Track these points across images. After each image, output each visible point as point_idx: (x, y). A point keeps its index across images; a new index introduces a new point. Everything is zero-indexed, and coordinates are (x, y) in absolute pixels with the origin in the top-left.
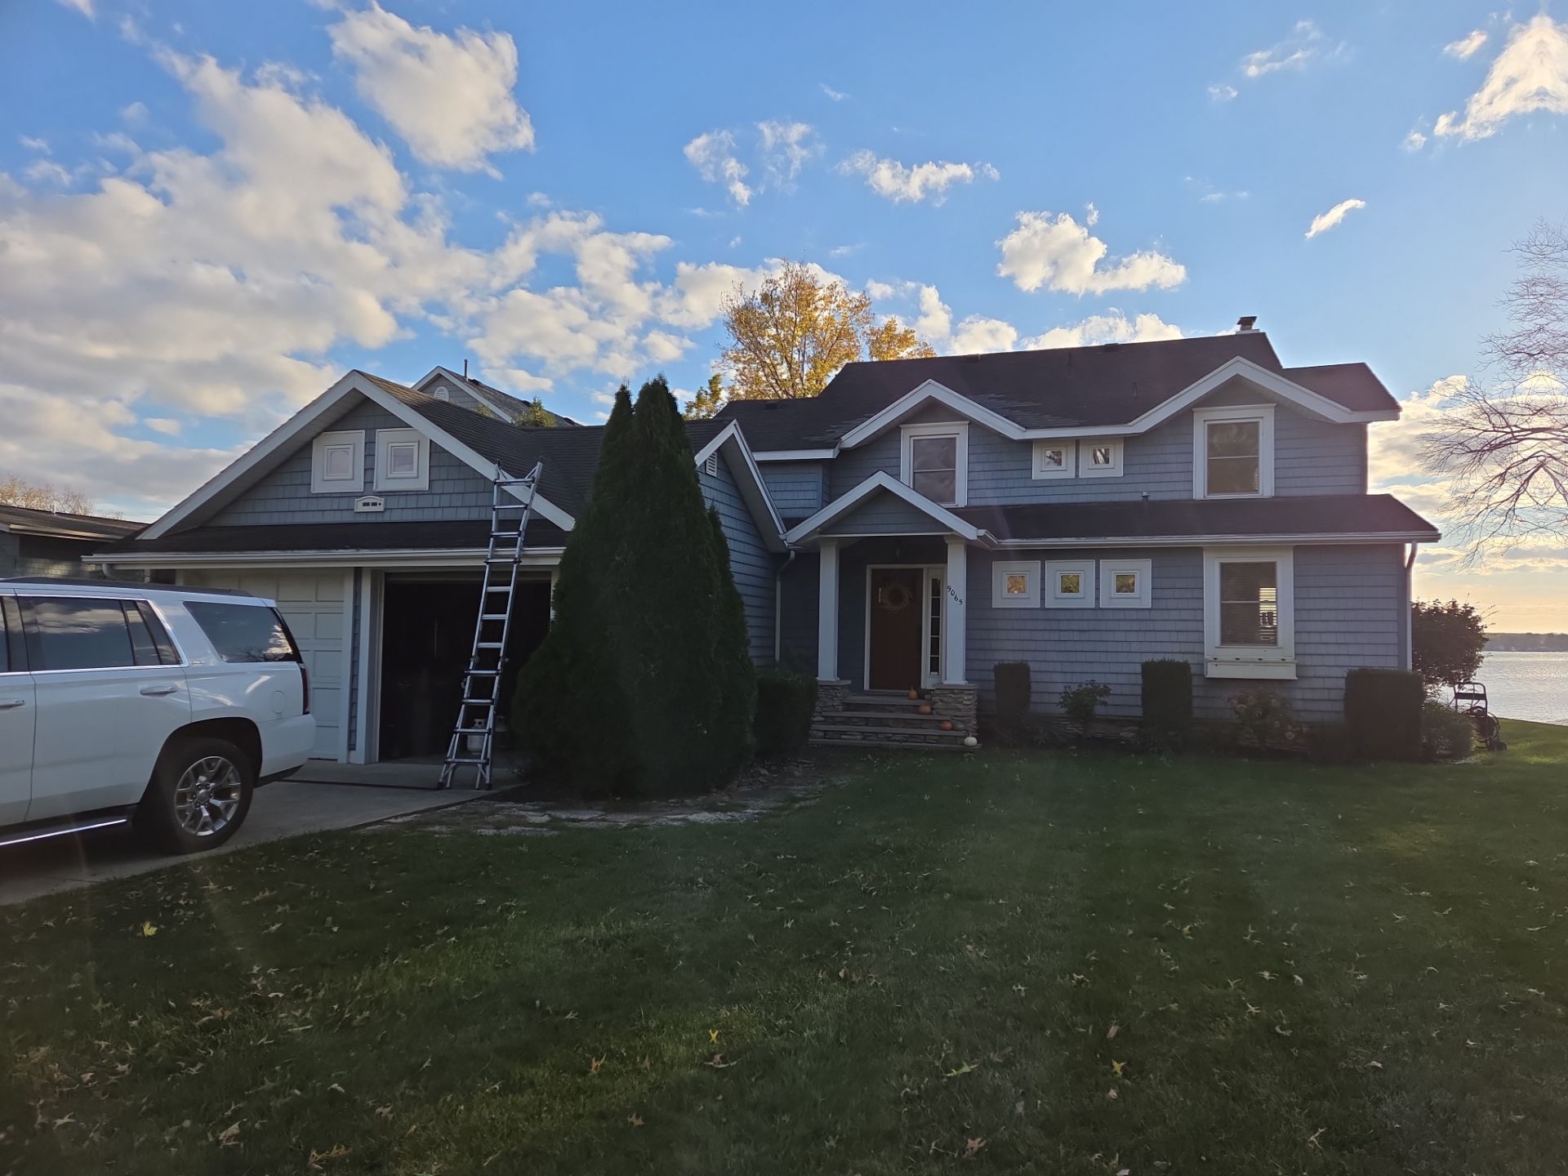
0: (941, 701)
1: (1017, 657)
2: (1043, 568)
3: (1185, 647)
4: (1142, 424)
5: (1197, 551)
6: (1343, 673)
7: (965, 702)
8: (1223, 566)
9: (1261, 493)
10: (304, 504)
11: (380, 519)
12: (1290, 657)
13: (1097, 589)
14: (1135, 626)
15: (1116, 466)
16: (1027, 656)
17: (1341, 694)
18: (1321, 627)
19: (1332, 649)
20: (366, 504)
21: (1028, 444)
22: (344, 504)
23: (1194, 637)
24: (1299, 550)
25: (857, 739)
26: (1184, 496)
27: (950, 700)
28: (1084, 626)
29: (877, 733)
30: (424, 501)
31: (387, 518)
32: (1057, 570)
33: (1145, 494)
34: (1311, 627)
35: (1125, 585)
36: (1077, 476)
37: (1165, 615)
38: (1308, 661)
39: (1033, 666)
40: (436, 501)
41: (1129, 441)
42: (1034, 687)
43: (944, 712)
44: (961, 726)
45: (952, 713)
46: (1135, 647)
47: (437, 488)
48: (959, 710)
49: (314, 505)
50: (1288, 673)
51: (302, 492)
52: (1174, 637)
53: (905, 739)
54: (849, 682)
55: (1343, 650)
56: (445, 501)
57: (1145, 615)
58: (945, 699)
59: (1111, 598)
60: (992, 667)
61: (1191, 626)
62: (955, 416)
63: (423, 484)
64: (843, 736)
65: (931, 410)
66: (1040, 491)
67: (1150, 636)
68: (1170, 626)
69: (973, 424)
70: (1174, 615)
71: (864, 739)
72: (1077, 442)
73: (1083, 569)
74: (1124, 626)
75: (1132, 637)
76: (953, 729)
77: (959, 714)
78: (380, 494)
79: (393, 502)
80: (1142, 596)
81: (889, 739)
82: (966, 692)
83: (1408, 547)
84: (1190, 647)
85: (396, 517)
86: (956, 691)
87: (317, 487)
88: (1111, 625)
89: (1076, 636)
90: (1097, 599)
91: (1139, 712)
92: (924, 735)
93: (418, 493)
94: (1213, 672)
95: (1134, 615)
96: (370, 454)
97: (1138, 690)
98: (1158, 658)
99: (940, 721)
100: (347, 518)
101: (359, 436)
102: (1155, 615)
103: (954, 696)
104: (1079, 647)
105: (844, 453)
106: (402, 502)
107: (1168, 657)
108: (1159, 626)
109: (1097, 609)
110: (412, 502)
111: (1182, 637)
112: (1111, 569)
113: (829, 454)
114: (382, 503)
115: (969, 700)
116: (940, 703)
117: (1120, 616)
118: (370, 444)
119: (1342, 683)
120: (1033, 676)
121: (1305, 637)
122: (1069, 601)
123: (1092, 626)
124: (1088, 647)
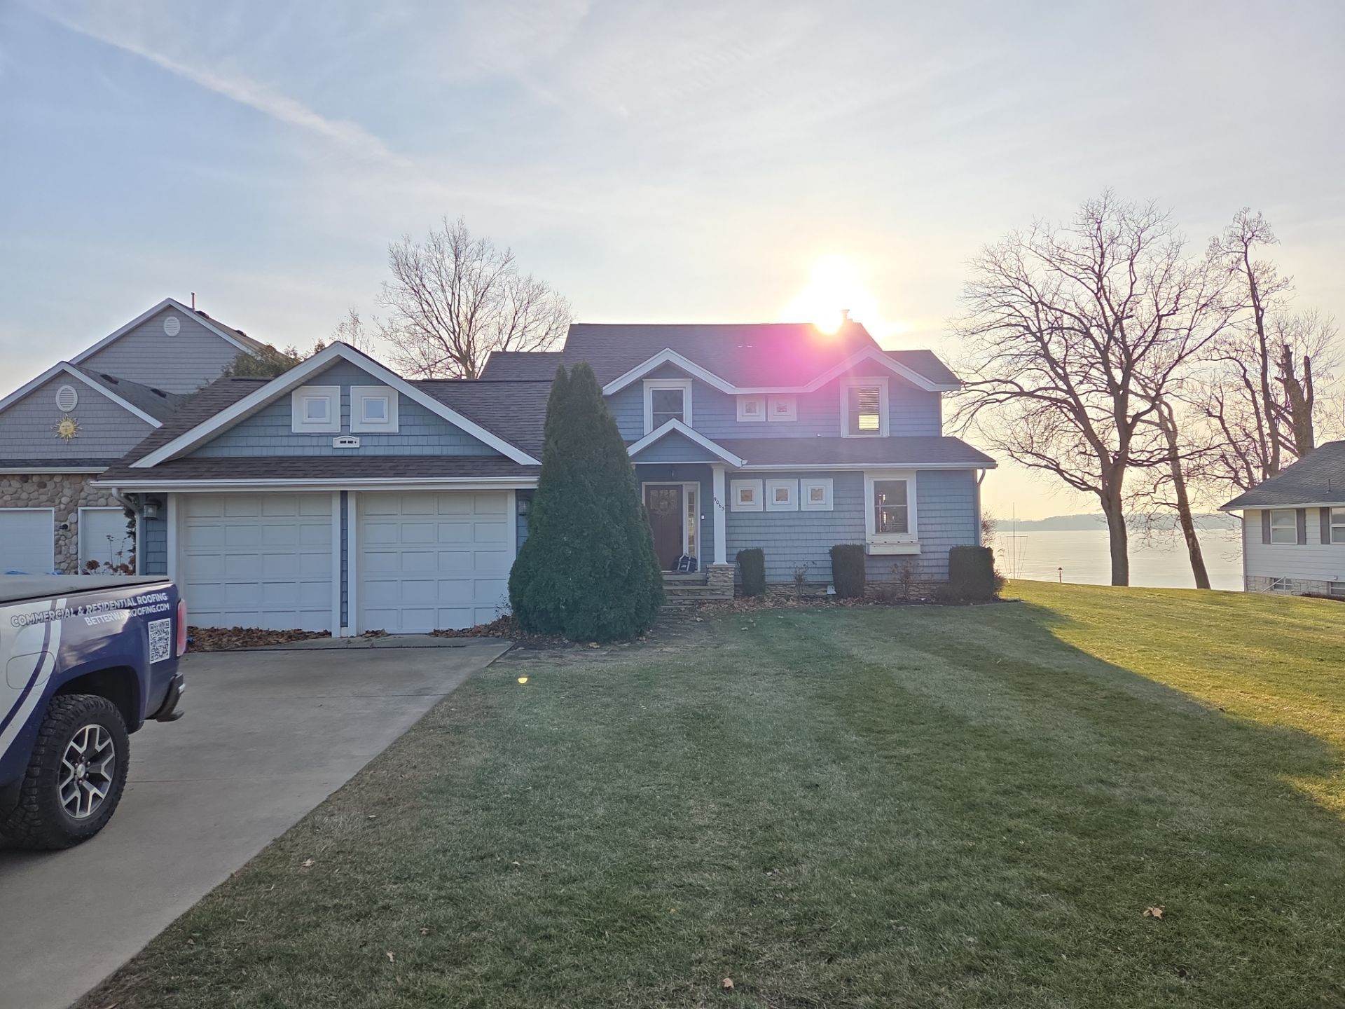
1: (756, 545)
2: (764, 485)
5: (860, 473)
6: (947, 549)
7: (728, 577)
8: (875, 482)
10: (285, 441)
11: (355, 453)
12: (916, 540)
13: (799, 498)
14: (823, 522)
15: (791, 415)
16: (762, 544)
17: (947, 562)
18: (933, 521)
19: (938, 535)
20: (342, 442)
21: (733, 397)
22: (323, 441)
23: (859, 529)
24: (920, 473)
26: (838, 435)
27: (718, 575)
28: (792, 523)
30: (394, 441)
31: (362, 452)
32: (773, 485)
34: (926, 521)
35: (816, 495)
36: (767, 419)
37: (842, 515)
38: (925, 542)
39: (764, 551)
40: (405, 441)
41: (800, 397)
42: (766, 565)
43: (716, 584)
45: (722, 584)
46: (824, 536)
47: (406, 431)
48: (725, 582)
49: (293, 441)
50: (916, 550)
51: (283, 431)
52: (848, 529)
55: (945, 535)
56: (413, 440)
57: (829, 515)
59: (808, 505)
61: (857, 522)
62: (683, 374)
63: (394, 428)
65: (667, 370)
67: (832, 529)
68: (846, 522)
69: (696, 380)
70: (847, 515)
72: (766, 397)
73: (790, 485)
74: (816, 522)
75: (822, 529)
77: (725, 584)
78: (355, 435)
79: (367, 441)
80: (828, 503)
82: (728, 570)
83: (980, 472)
84: (856, 536)
85: (370, 452)
86: (722, 569)
87: (296, 429)
88: (808, 522)
89: (787, 530)
90: (800, 505)
93: (388, 435)
94: (873, 551)
95: (823, 515)
96: (345, 405)
97: (829, 564)
98: (838, 543)
99: (712, 590)
100: (326, 452)
101: (334, 392)
102: (836, 515)
103: (720, 573)
104: (788, 537)
106: (375, 441)
107: (844, 542)
108: (838, 522)
109: (800, 511)
110: (384, 441)
111: (852, 529)
112: (808, 485)
114: (358, 441)
115: (730, 575)
117: (814, 516)
118: (345, 396)
119: (947, 555)
120: (767, 558)
121: (923, 528)
122: (781, 507)
123: (797, 523)
124: (794, 536)
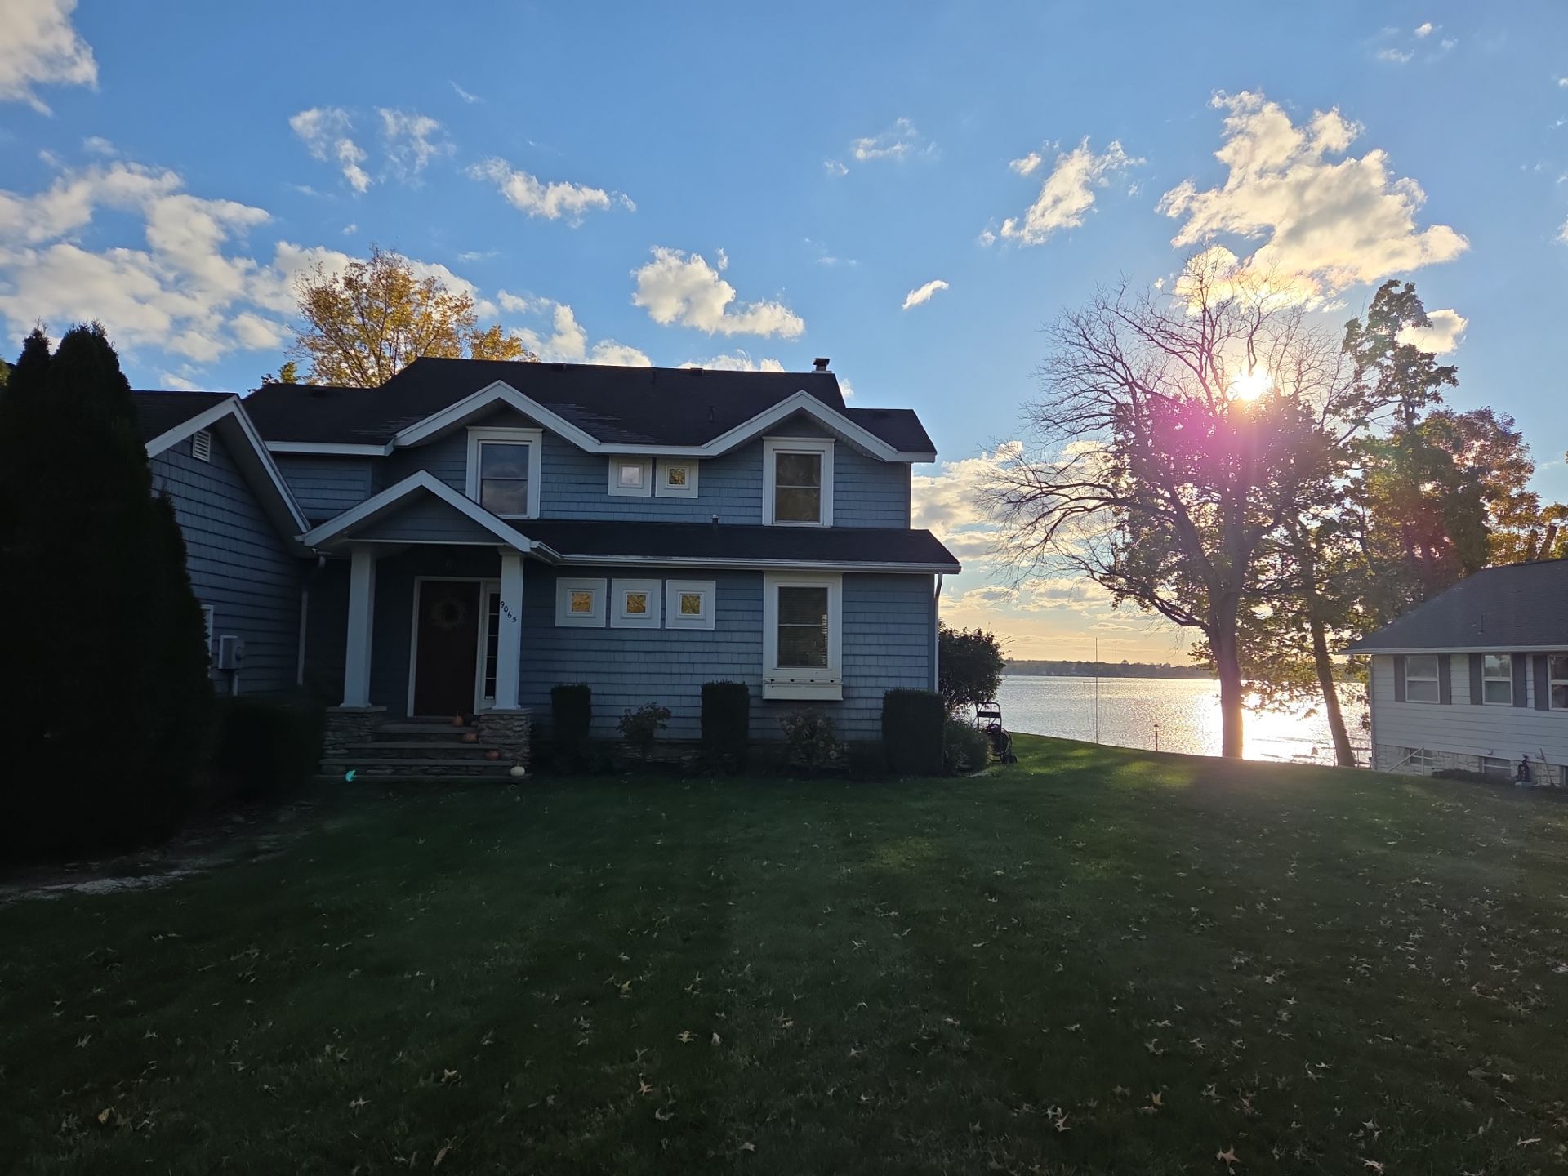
0: (489, 728)
1: (578, 679)
2: (609, 587)
3: (744, 669)
4: (716, 447)
5: (758, 574)
6: (881, 694)
7: (515, 729)
8: (780, 588)
9: (821, 521)
12: (838, 680)
13: (663, 609)
14: (700, 647)
15: (690, 487)
16: (588, 679)
17: (878, 714)
18: (866, 650)
19: (874, 671)
21: (605, 458)
23: (753, 658)
24: (848, 577)
25: (386, 774)
26: (753, 521)
27: (498, 726)
28: (650, 646)
29: (411, 766)
32: (623, 588)
33: (714, 516)
34: (857, 650)
35: (690, 605)
36: (653, 494)
37: (728, 637)
38: (853, 682)
39: (594, 689)
41: (705, 463)
42: (594, 711)
43: (492, 740)
44: (509, 755)
45: (499, 740)
46: (699, 669)
48: (509, 737)
50: (836, 694)
52: (736, 658)
53: (444, 772)
54: (384, 709)
55: (883, 672)
57: (709, 637)
58: (493, 726)
59: (677, 619)
60: (549, 690)
61: (752, 648)
62: (530, 423)
64: (369, 771)
65: (501, 414)
66: (616, 508)
67: (714, 658)
68: (733, 648)
69: (548, 433)
70: (737, 637)
71: (394, 773)
72: (654, 460)
73: (650, 588)
74: (689, 647)
75: (696, 658)
76: (500, 758)
77: (508, 741)
80: (706, 618)
81: (425, 772)
82: (516, 717)
83: (937, 576)
84: (749, 669)
86: (505, 717)
88: (677, 647)
89: (642, 657)
90: (663, 619)
91: (698, 735)
92: (467, 766)
94: (770, 693)
95: (698, 636)
97: (699, 712)
98: (718, 680)
99: (486, 750)
102: (719, 637)
103: (502, 722)
104: (644, 668)
105: (400, 451)
107: (729, 679)
108: (723, 647)
109: (663, 630)
111: (743, 659)
112: (678, 589)
113: (379, 451)
115: (519, 726)
116: (487, 731)
117: (685, 637)
119: (880, 703)
120: (593, 699)
121: (851, 660)
122: (636, 621)
123: (658, 646)
124: (653, 668)
